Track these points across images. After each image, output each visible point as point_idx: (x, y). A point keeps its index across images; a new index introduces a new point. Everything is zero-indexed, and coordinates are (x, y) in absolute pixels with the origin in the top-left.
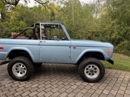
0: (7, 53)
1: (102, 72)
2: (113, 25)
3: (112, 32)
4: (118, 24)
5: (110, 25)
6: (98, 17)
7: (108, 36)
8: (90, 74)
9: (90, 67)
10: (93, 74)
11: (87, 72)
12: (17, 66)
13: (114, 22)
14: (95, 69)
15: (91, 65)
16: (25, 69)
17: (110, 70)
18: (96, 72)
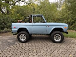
0: (17, 29)
1: (63, 38)
2: (69, 14)
3: (68, 18)
4: (72, 14)
5: (67, 14)
6: (60, 10)
7: (66, 21)
8: (56, 39)
9: (56, 35)
10: (58, 39)
11: (55, 38)
12: (22, 36)
13: (69, 12)
14: (59, 36)
15: (57, 35)
16: (25, 37)
17: (67, 38)
18: (59, 38)
